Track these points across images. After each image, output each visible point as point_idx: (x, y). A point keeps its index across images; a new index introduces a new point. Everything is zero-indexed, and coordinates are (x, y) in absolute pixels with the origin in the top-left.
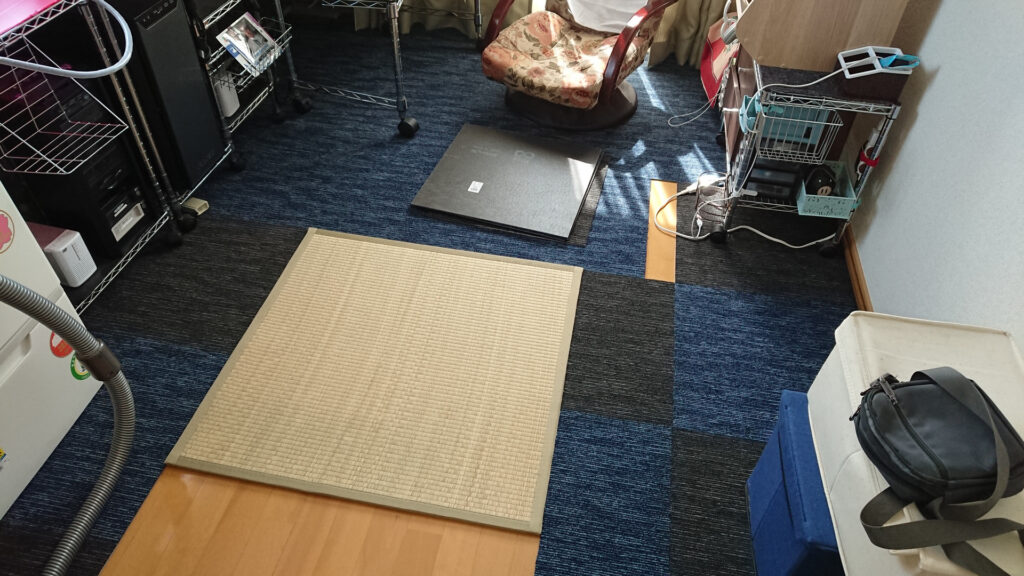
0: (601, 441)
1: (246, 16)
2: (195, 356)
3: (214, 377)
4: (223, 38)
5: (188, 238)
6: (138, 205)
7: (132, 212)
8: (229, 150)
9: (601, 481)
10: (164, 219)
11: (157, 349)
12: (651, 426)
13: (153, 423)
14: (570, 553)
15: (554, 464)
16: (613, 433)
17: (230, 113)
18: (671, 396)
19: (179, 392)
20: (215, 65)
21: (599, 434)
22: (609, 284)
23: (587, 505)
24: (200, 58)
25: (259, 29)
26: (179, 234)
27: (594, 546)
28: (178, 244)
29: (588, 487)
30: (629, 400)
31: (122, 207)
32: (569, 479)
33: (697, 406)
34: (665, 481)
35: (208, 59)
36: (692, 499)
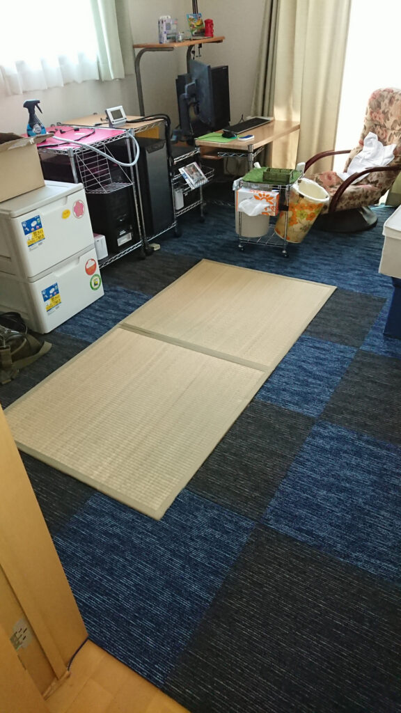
0: (318, 348)
1: (195, 163)
2: (139, 295)
3: (145, 302)
4: (182, 170)
5: (147, 258)
6: (130, 234)
7: (126, 236)
8: (175, 224)
9: (311, 360)
10: (139, 245)
11: (125, 291)
12: (347, 347)
13: (116, 312)
14: (284, 380)
15: (289, 352)
16: (326, 346)
17: (178, 209)
18: (364, 338)
19: (129, 305)
20: (175, 181)
21: (318, 345)
22: (349, 295)
23: (300, 367)
24: (169, 176)
25: (199, 170)
26: (144, 254)
27: (299, 380)
28: (143, 259)
29: (304, 361)
30: (340, 336)
31: (123, 232)
32: (294, 357)
33: (377, 344)
34: (345, 366)
35: (173, 177)
36: (356, 374)
